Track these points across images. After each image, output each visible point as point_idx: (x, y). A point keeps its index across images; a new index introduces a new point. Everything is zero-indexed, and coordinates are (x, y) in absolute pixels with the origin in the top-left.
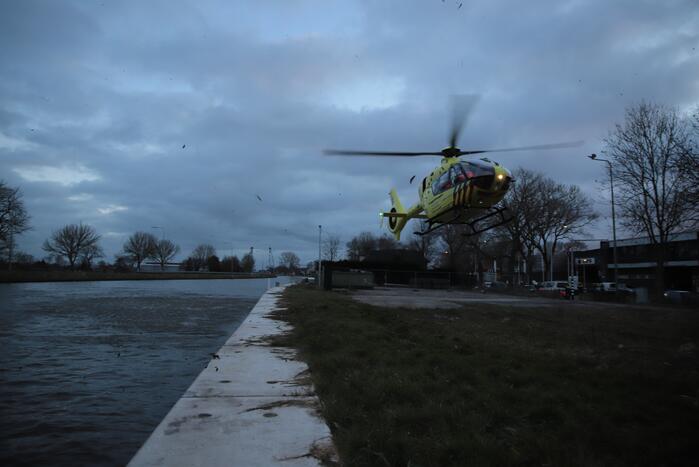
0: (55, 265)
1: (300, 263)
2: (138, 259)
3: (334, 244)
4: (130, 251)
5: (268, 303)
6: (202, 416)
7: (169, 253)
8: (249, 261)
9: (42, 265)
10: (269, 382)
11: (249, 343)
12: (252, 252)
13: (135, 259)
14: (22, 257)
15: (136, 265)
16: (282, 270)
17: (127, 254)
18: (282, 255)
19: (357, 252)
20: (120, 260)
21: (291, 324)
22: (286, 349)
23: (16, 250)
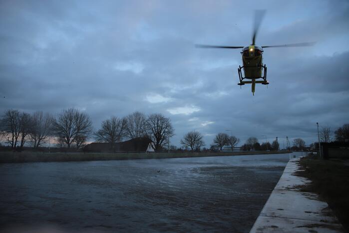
0: (185, 150)
1: (306, 144)
2: (221, 146)
3: (326, 132)
4: (217, 142)
5: (292, 167)
6: (273, 227)
7: (235, 142)
8: (276, 144)
9: (180, 150)
10: (306, 212)
11: (288, 189)
12: (277, 140)
13: (219, 146)
14: (173, 147)
15: (219, 149)
16: (295, 149)
17: (216, 144)
18: (295, 140)
19: (342, 136)
20: (212, 147)
21: (309, 179)
22: (311, 194)
23: (170, 144)
